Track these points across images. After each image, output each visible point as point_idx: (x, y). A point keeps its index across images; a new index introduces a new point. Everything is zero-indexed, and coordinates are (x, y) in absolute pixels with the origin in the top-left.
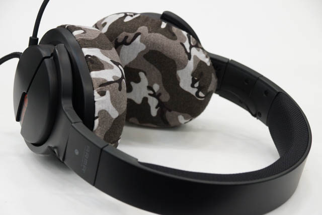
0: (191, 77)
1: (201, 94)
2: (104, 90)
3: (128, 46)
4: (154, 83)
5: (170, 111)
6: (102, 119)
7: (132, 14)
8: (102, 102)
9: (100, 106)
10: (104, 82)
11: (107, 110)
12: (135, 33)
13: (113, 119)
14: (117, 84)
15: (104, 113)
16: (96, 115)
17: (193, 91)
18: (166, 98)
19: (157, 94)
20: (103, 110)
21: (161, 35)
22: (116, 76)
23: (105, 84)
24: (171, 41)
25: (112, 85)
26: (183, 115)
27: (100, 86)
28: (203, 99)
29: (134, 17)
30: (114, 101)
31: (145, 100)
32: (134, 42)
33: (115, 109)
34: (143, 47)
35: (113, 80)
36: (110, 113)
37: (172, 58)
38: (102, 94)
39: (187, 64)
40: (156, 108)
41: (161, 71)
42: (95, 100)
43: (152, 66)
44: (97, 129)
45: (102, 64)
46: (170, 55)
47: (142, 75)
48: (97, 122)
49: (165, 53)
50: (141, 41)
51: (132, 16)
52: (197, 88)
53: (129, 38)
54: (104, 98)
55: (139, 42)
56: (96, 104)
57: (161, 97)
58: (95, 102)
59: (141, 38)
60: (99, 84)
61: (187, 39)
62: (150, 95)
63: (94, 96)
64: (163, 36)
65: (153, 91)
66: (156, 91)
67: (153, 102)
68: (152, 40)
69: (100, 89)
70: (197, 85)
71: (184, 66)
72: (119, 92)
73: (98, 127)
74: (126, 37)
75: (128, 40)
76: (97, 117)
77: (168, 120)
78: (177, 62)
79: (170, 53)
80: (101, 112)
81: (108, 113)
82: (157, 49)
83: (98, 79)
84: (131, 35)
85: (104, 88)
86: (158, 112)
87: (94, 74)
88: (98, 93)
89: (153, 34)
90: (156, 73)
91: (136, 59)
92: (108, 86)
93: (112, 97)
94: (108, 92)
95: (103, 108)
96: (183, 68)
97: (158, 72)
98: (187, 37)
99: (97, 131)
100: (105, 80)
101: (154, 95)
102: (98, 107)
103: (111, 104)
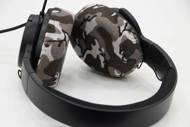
0: (119, 48)
1: (125, 59)
2: (49, 44)
3: (89, 22)
4: (102, 47)
5: (110, 66)
6: (43, 60)
7: (100, 5)
8: (46, 50)
9: (44, 52)
10: (51, 40)
11: (47, 55)
12: (95, 15)
13: (49, 61)
14: (58, 43)
15: (45, 57)
16: (40, 57)
17: (121, 56)
18: (108, 58)
19: (104, 54)
20: (44, 55)
21: (108, 19)
22: (60, 39)
23: (51, 41)
24: (112, 24)
25: (55, 42)
26: (116, 70)
27: (48, 41)
28: (126, 62)
29: (100, 7)
30: (53, 52)
31: (98, 56)
32: (92, 20)
33: (52, 56)
34: (96, 25)
35: (57, 40)
36: (49, 57)
37: (110, 34)
38: (47, 46)
39: (117, 39)
40: (104, 63)
41: (105, 40)
42: (42, 48)
43: (101, 36)
44: (39, 65)
45: (55, 30)
46: (109, 31)
47: (96, 40)
48: (40, 60)
49: (106, 30)
50: (95, 20)
51: (99, 6)
52: (122, 55)
53: (90, 17)
54: (47, 48)
55: (94, 21)
56: (42, 51)
57: (105, 57)
58: (41, 49)
59: (96, 19)
60: (47, 40)
61: (125, 25)
62: (100, 54)
63: (42, 46)
64: (109, 20)
65: (102, 52)
66: (103, 52)
67: (102, 59)
68: (101, 21)
69: (47, 43)
70: (122, 53)
71: (116, 40)
72: (58, 47)
73: (40, 64)
74: (89, 17)
75: (89, 19)
76: (41, 58)
77: (110, 72)
78: (112, 37)
79: (109, 30)
80: (43, 56)
81: (47, 57)
82: (103, 27)
83: (47, 37)
84: (92, 16)
85: (49, 43)
86: (104, 65)
87: (47, 34)
88: (45, 45)
89: (103, 18)
90: (103, 41)
91: (93, 30)
92: (52, 42)
93: (52, 49)
94: (51, 46)
95: (45, 54)
96: (115, 41)
97: (104, 41)
98: (125, 24)
99: (39, 66)
100: (52, 39)
101: (102, 54)
102: (43, 53)
103: (50, 53)
